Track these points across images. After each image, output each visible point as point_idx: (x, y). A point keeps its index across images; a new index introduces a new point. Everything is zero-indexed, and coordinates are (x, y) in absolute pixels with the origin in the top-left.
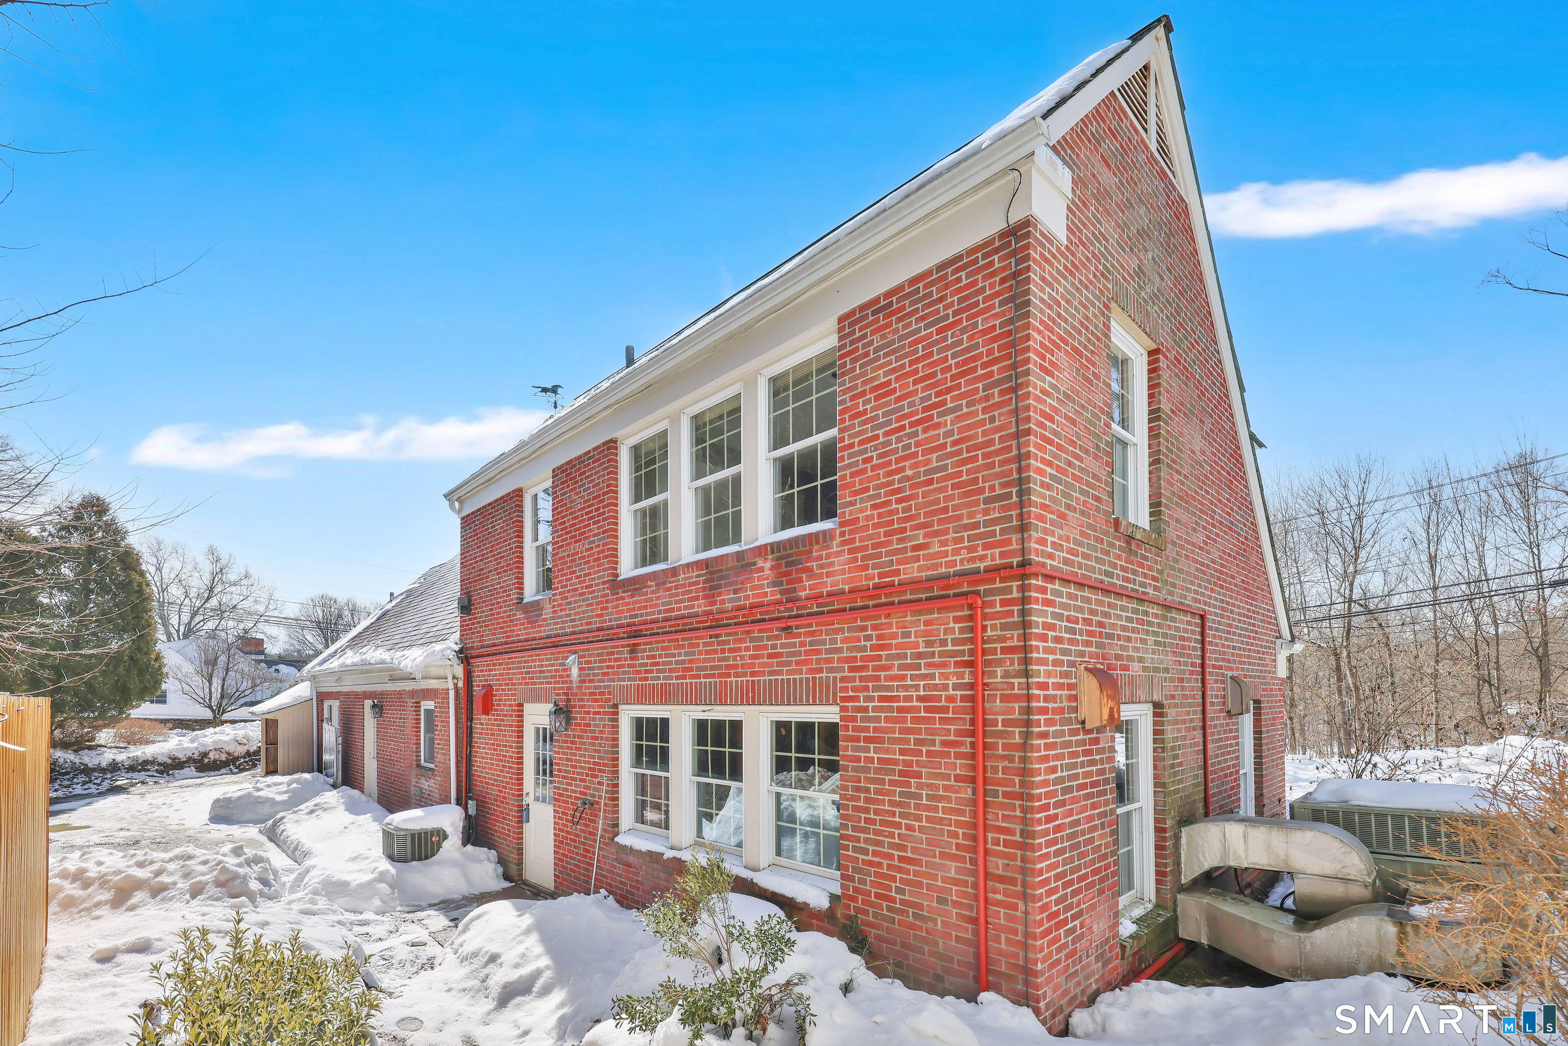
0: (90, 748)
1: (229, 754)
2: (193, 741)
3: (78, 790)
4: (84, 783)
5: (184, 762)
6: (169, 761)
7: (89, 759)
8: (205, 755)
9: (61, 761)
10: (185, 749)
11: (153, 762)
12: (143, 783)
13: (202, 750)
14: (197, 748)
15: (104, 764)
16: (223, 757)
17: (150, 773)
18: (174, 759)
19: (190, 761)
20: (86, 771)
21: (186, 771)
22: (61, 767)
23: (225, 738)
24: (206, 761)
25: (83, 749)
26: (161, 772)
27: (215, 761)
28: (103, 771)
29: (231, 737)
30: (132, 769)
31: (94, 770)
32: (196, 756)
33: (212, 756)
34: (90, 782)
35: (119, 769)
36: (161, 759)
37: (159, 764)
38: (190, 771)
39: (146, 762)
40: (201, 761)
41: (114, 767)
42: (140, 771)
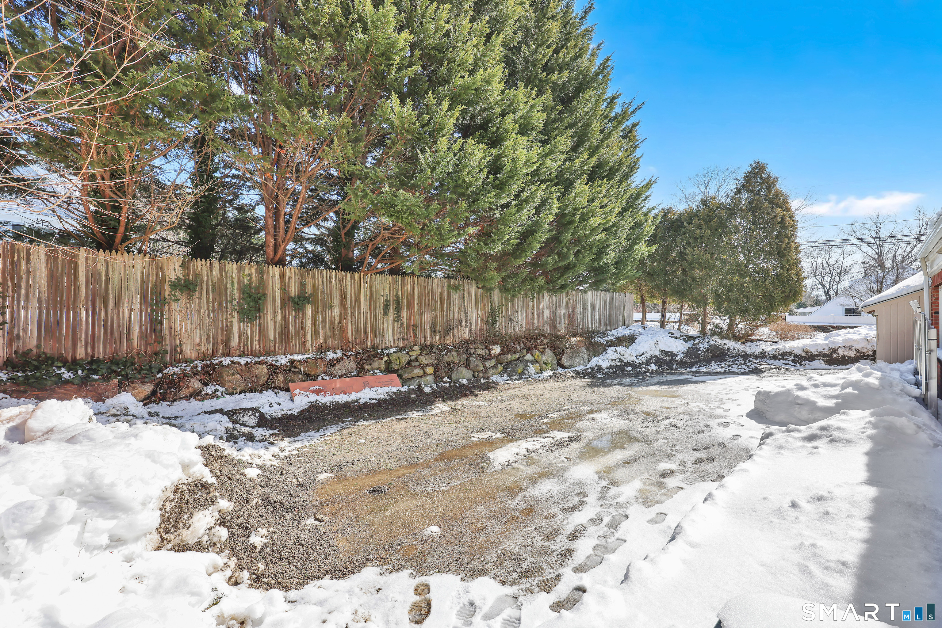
0: (753, 341)
1: (858, 351)
2: (826, 339)
3: (734, 369)
4: (741, 364)
5: (816, 356)
6: (803, 354)
7: (749, 348)
8: (834, 351)
9: (732, 348)
10: (817, 345)
11: (790, 354)
12: (778, 369)
13: (832, 346)
14: (827, 345)
15: (757, 353)
16: (853, 354)
17: (787, 362)
18: (807, 352)
19: (820, 354)
20: (745, 356)
21: (816, 363)
22: (731, 352)
23: (856, 337)
24: (835, 356)
25: (748, 341)
26: (794, 362)
27: (843, 357)
28: (756, 357)
29: (862, 336)
30: (774, 357)
31: (750, 356)
32: (826, 351)
33: (841, 352)
34: (744, 364)
35: (766, 357)
36: (796, 352)
37: (795, 356)
38: (820, 363)
39: (785, 353)
40: (830, 356)
41: (763, 355)
42: (779, 360)
